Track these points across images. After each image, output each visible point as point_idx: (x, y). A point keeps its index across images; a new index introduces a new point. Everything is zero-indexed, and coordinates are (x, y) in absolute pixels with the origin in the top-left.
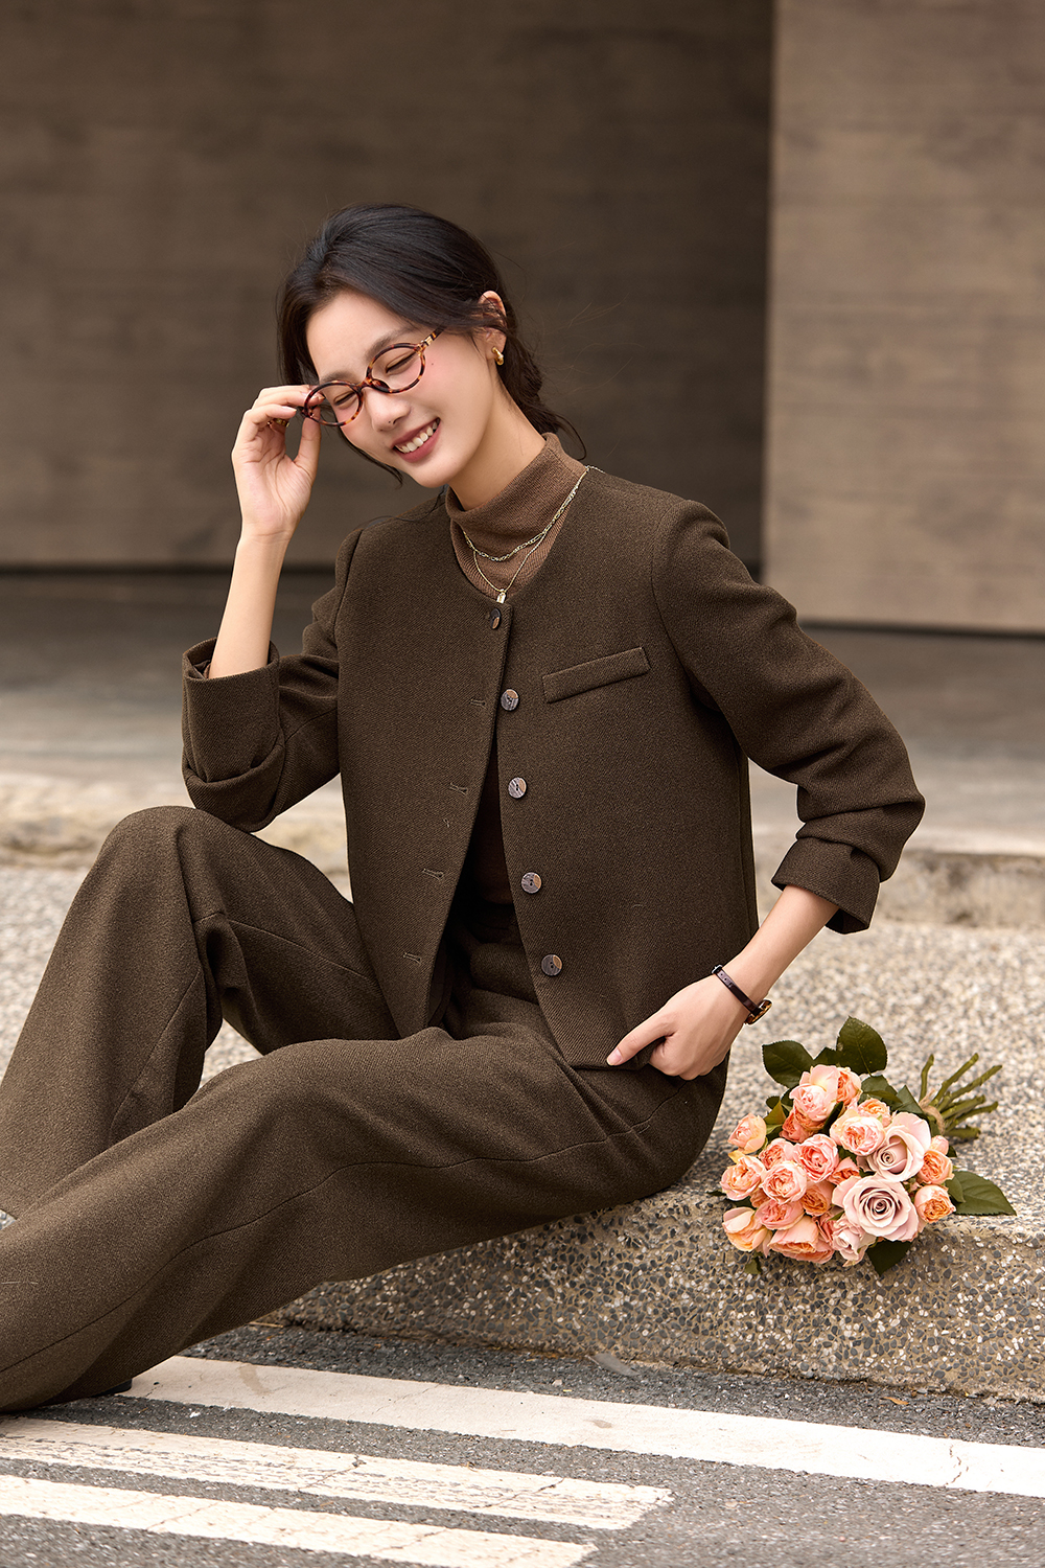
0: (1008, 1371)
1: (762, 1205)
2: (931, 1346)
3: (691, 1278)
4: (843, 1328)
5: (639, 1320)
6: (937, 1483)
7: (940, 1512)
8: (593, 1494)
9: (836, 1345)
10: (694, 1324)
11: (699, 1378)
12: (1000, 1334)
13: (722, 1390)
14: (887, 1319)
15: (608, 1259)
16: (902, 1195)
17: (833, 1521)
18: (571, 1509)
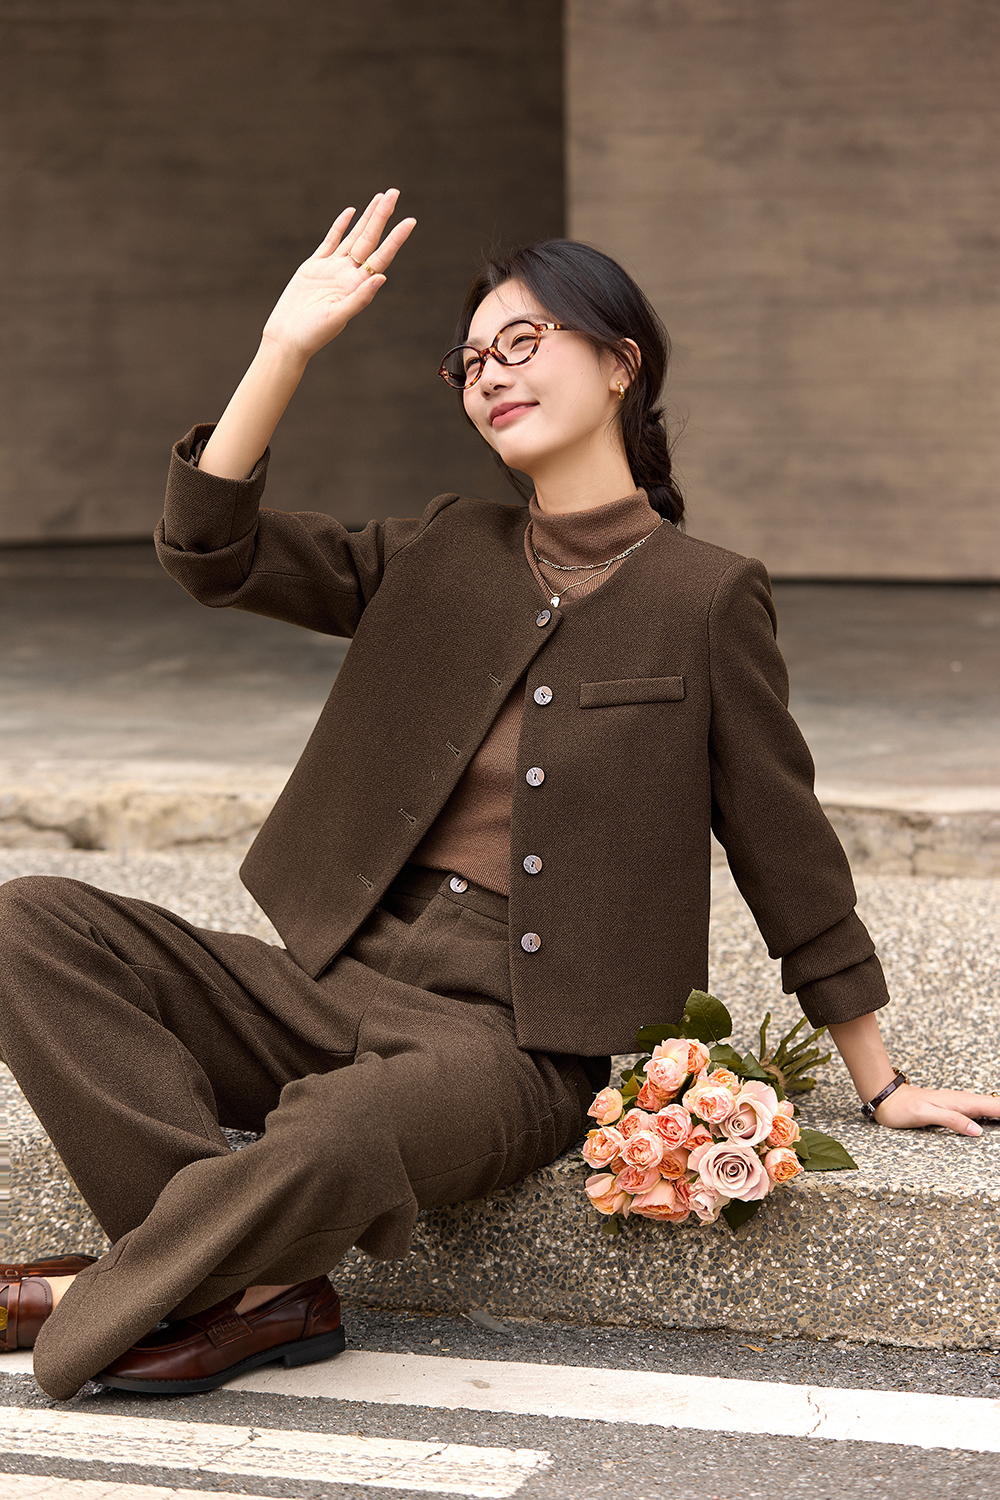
0: (856, 1316)
1: (621, 1173)
2: (783, 1295)
3: (556, 1238)
4: (701, 1281)
5: (509, 1279)
6: (799, 1433)
7: (805, 1465)
8: (477, 1460)
9: (695, 1296)
10: (560, 1281)
11: (568, 1331)
12: (848, 1282)
13: (590, 1343)
14: (741, 1271)
15: (478, 1223)
16: (754, 1158)
17: (705, 1478)
18: (457, 1477)
